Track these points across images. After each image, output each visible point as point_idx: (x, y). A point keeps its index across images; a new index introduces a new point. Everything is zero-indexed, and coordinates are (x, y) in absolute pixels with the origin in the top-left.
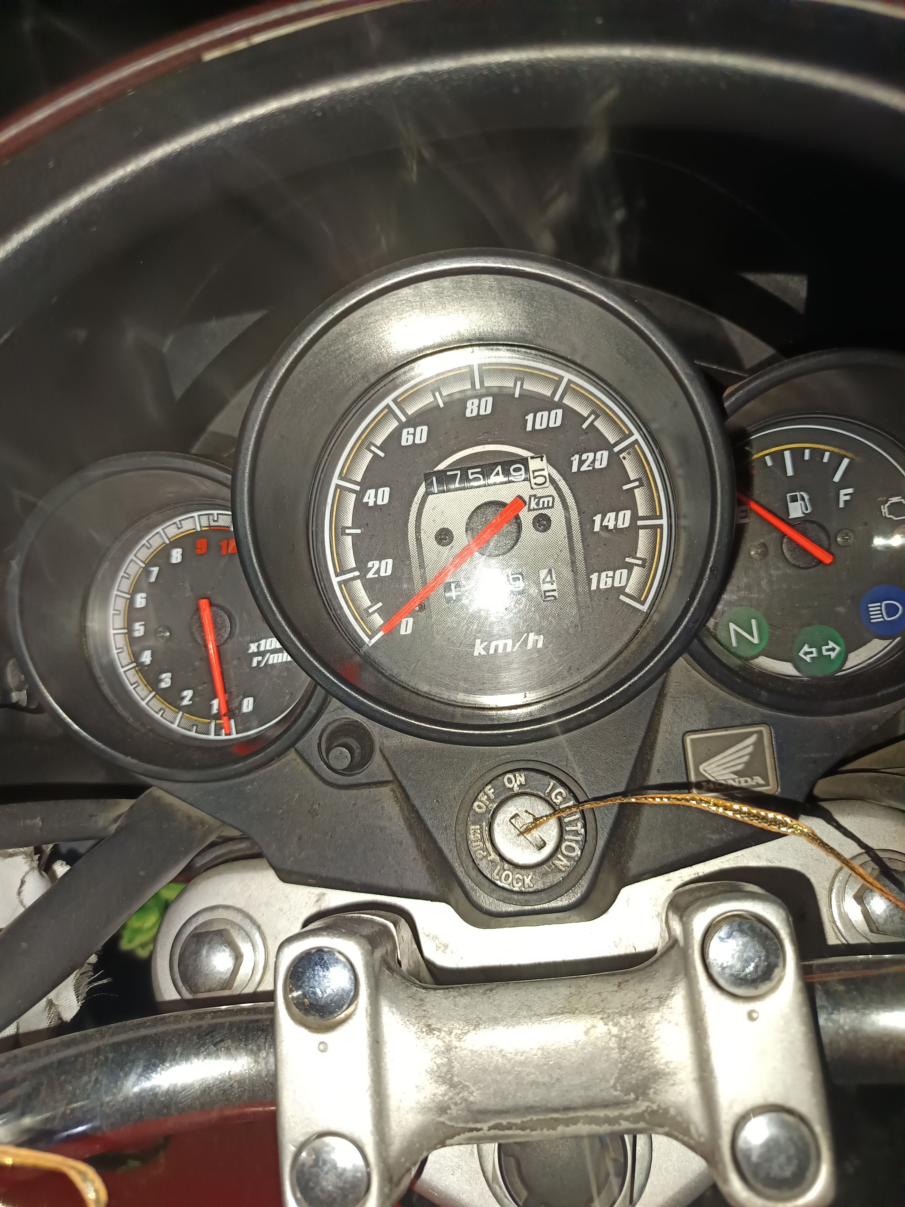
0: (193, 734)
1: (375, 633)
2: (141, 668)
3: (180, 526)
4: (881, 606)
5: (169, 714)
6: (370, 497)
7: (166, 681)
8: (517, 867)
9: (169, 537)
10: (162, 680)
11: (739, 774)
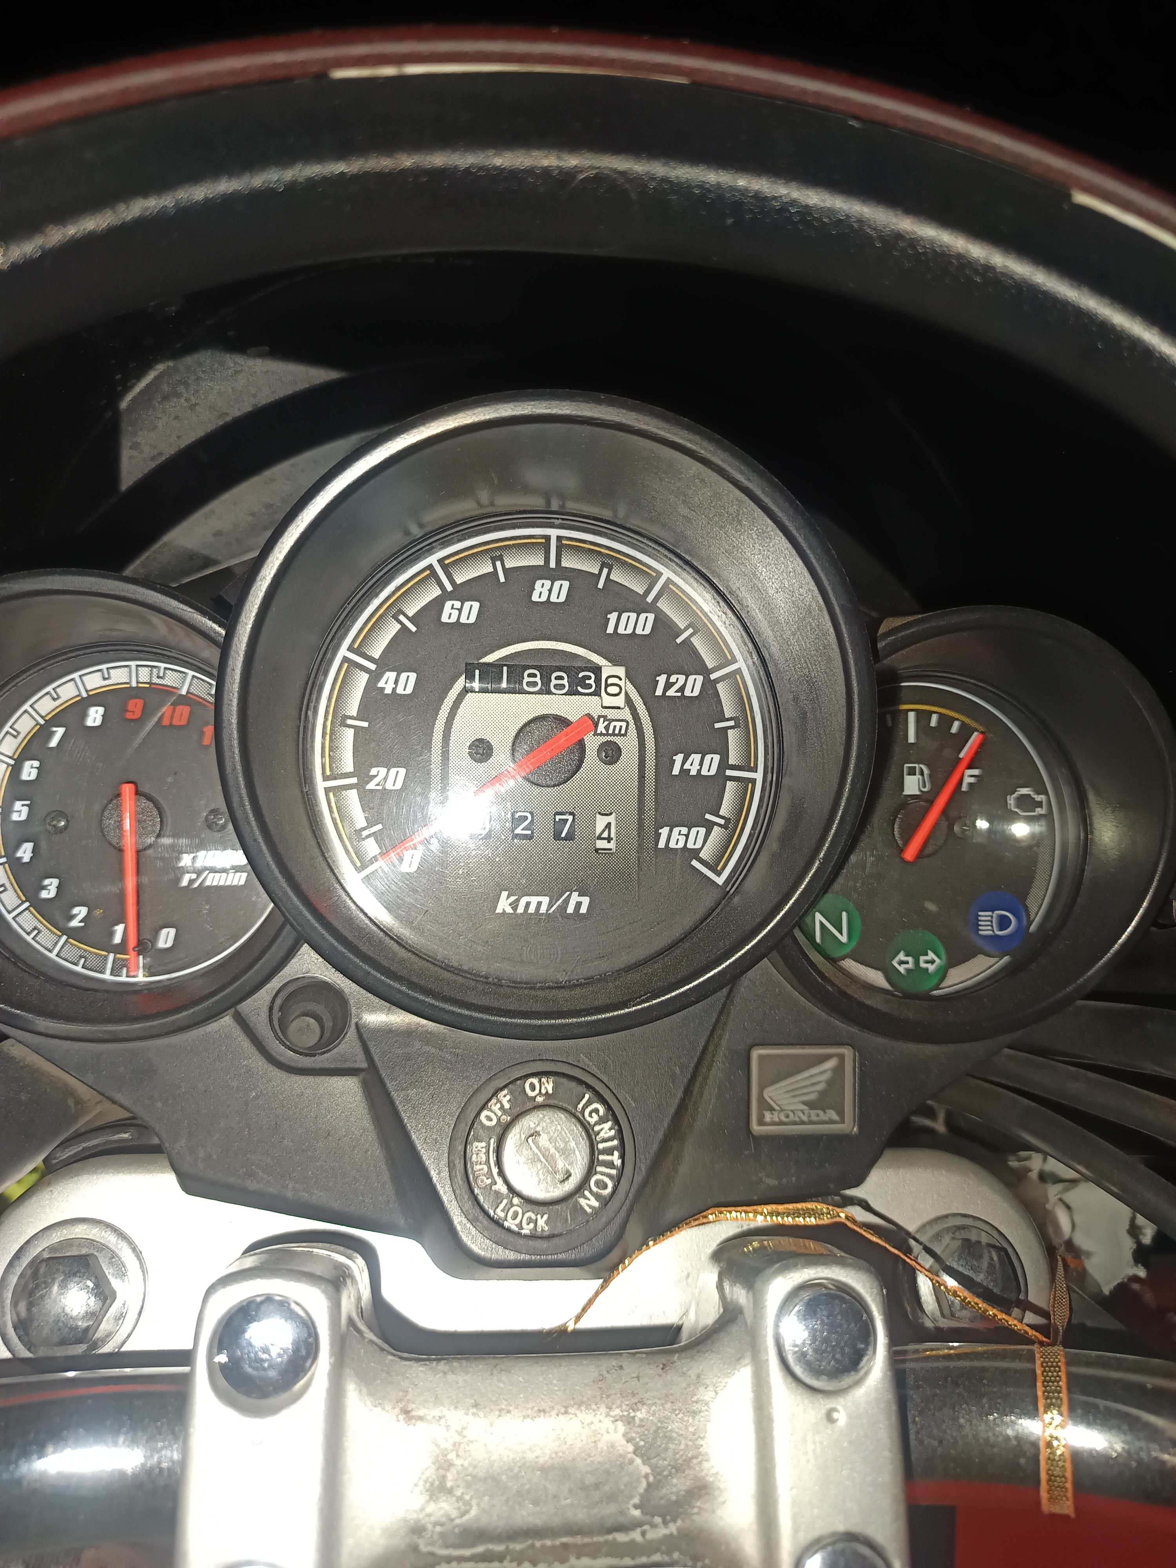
0: (78, 969)
1: (366, 864)
2: (13, 865)
3: (106, 676)
4: (992, 917)
5: (46, 936)
6: (388, 682)
7: (50, 889)
8: (530, 1202)
9: (89, 688)
10: (44, 888)
11: (811, 1105)
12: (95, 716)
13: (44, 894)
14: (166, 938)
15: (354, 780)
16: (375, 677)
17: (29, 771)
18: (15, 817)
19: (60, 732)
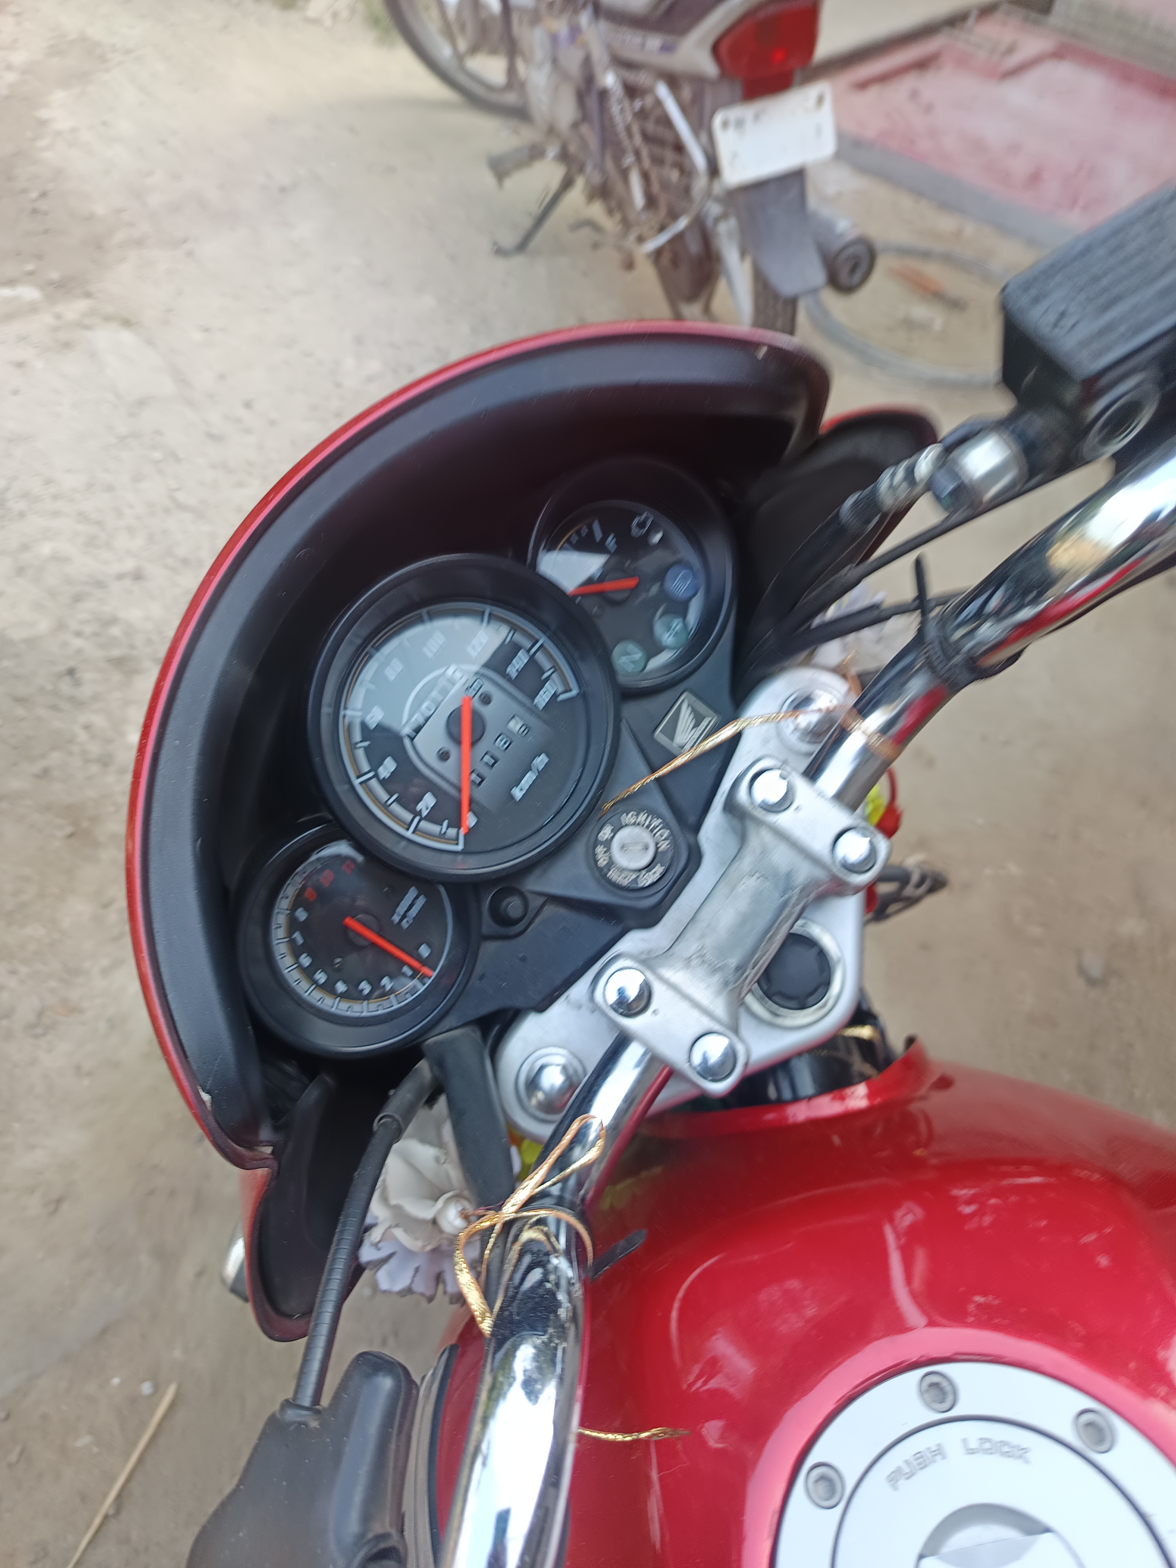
0: (409, 999)
1: (457, 839)
2: (343, 996)
3: (286, 897)
5: (386, 1004)
6: (384, 772)
7: (365, 987)
8: (649, 867)
9: (286, 908)
10: (362, 990)
11: (696, 725)
12: (302, 915)
13: (366, 992)
14: (424, 951)
15: (417, 819)
16: (376, 776)
17: (305, 961)
18: (322, 981)
19: (297, 936)
